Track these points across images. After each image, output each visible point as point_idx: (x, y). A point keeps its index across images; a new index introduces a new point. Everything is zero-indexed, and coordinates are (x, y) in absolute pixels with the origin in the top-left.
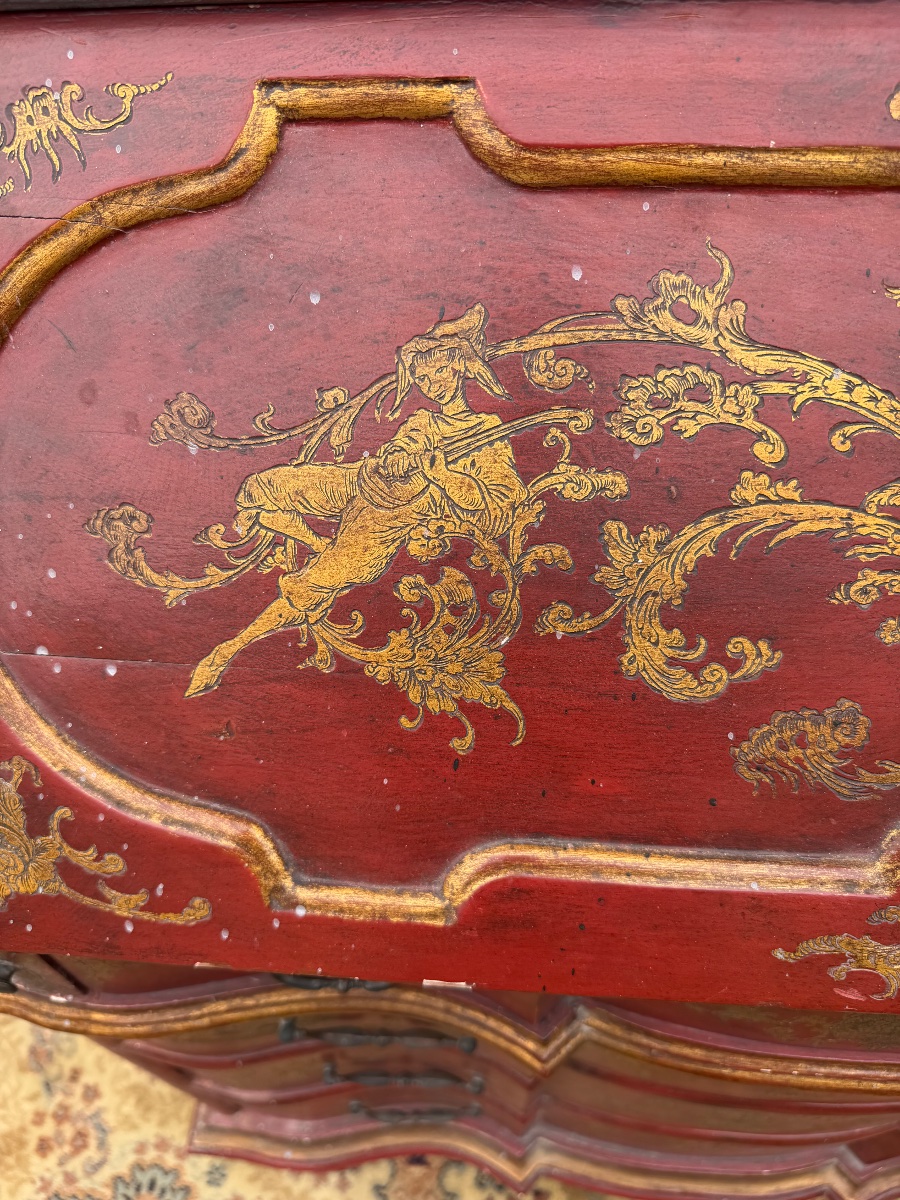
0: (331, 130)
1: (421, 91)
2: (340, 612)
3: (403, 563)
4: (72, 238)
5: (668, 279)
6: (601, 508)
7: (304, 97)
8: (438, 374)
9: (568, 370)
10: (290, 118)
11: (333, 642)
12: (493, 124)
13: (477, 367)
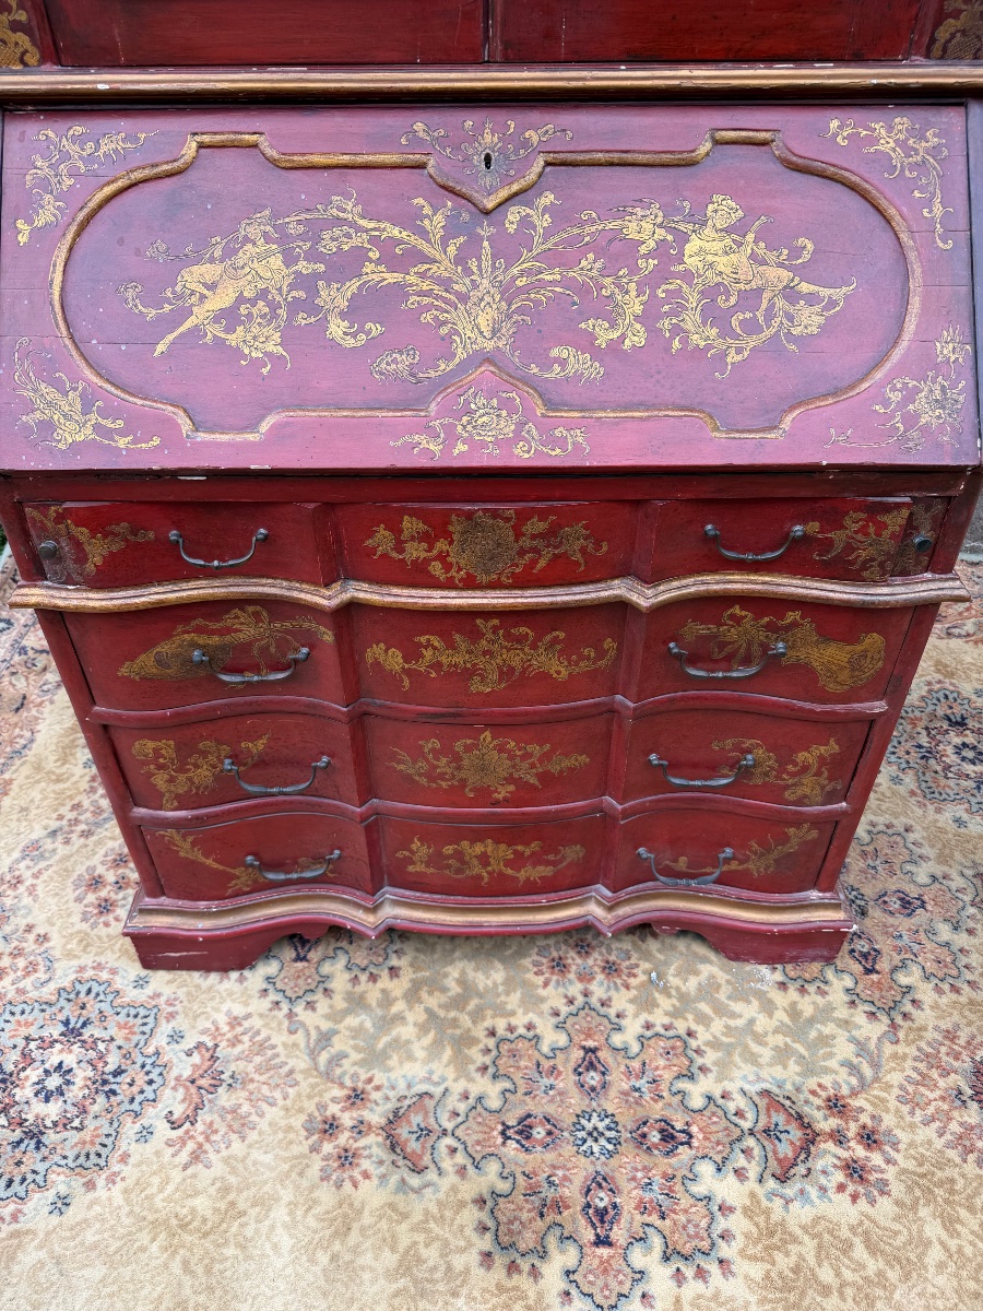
0: (216, 150)
1: (247, 137)
2: (216, 320)
3: (240, 300)
4: (120, 184)
5: (335, 198)
6: (316, 276)
7: (206, 139)
8: (253, 231)
9: (301, 229)
10: (201, 146)
11: (215, 331)
12: (272, 147)
13: (268, 228)
